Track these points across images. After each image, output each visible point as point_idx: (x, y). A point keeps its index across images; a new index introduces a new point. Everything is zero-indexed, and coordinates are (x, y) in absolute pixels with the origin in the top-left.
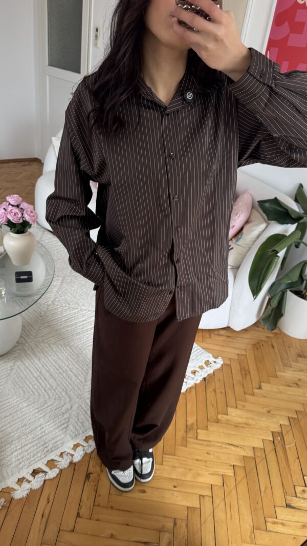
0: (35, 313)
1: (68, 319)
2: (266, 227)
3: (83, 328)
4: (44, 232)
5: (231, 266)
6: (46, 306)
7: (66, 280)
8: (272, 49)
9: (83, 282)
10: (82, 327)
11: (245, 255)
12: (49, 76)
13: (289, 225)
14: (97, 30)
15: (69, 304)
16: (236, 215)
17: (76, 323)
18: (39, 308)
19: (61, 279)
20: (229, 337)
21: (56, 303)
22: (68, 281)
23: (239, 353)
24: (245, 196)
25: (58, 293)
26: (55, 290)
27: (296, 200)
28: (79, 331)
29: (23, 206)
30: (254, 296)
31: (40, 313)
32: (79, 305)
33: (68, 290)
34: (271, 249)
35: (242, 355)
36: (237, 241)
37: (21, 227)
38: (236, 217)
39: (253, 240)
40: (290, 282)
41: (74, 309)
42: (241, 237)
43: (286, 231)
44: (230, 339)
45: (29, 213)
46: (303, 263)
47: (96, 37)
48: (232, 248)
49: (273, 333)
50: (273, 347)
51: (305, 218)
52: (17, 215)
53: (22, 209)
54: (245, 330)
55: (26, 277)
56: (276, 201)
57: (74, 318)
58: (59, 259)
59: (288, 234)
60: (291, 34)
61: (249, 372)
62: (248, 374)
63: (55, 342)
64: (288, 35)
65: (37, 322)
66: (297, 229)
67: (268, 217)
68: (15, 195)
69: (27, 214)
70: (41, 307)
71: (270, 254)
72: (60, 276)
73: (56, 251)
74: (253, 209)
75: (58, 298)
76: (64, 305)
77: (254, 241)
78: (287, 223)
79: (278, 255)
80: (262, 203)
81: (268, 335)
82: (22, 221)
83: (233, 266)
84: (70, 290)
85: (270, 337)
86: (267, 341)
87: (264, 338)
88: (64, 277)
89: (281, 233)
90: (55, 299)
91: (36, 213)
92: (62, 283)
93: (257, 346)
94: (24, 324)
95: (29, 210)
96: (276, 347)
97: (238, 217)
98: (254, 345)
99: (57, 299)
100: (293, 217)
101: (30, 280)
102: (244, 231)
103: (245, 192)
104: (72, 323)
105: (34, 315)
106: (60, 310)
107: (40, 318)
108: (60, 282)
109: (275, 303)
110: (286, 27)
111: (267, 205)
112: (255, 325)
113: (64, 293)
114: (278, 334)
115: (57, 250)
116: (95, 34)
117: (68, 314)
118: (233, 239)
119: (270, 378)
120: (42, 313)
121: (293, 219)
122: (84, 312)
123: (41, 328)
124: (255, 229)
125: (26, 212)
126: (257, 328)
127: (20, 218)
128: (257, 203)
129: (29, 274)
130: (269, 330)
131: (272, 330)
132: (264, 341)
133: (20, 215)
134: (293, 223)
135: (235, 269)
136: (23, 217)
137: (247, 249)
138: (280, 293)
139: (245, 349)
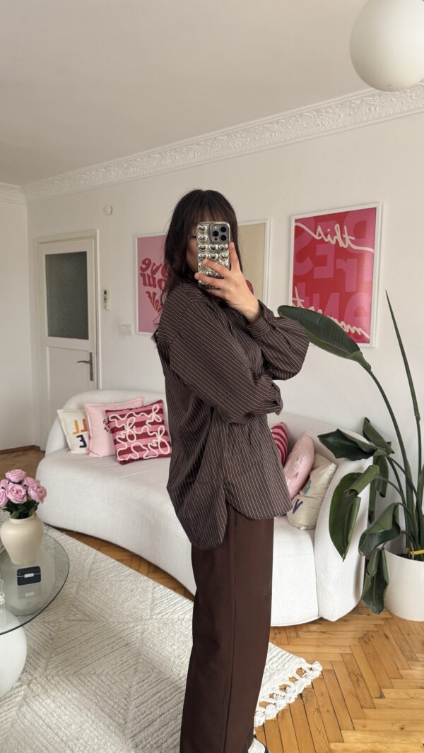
0: (42, 635)
2: (337, 468)
3: (112, 648)
5: (305, 526)
7: (83, 587)
8: (298, 284)
11: (320, 508)
12: (49, 347)
13: (363, 460)
14: (105, 292)
16: (297, 459)
18: (46, 627)
20: (324, 632)
22: (85, 587)
23: (342, 652)
24: (303, 439)
27: (365, 436)
30: (342, 556)
31: (50, 635)
34: (349, 490)
35: (347, 654)
36: (306, 492)
37: (25, 508)
38: (298, 462)
39: (325, 486)
40: (382, 530)
42: (310, 487)
43: (361, 468)
44: (326, 636)
45: (35, 489)
46: (393, 506)
47: (105, 299)
49: (383, 619)
50: (387, 637)
51: (380, 451)
52: (19, 494)
53: (25, 486)
54: (344, 620)
55: (33, 575)
56: (339, 434)
57: (98, 635)
58: (71, 561)
59: (363, 472)
60: (315, 268)
61: (362, 676)
62: (361, 679)
63: (75, 672)
64: (313, 269)
65: (46, 648)
66: (375, 462)
67: (335, 455)
68: (17, 470)
69: (33, 490)
70: (50, 628)
71: (348, 495)
72: (75, 582)
74: (317, 454)
77: (327, 488)
78: (360, 459)
79: (359, 496)
80: (323, 438)
81: (376, 623)
83: (308, 526)
84: (90, 599)
85: (380, 625)
86: (377, 631)
87: (372, 628)
88: (80, 583)
89: (355, 472)
91: (44, 489)
92: (77, 590)
93: (365, 639)
95: (34, 485)
96: (390, 636)
97: (300, 462)
98: (360, 639)
100: (365, 450)
101: (37, 579)
102: (311, 478)
103: (302, 435)
105: (41, 639)
106: (78, 628)
107: (51, 642)
108: (75, 589)
109: (373, 570)
110: (308, 263)
111: (330, 440)
112: (355, 611)
113: (81, 605)
114: (390, 619)
116: (103, 297)
117: (91, 631)
118: (301, 493)
119: (392, 680)
120: (52, 633)
121: (366, 453)
123: (53, 656)
124: (324, 473)
125: (32, 488)
126: (358, 616)
127: (24, 496)
128: (318, 440)
129: (36, 570)
130: (375, 614)
131: (380, 612)
132: (373, 631)
133: (23, 493)
134: (367, 458)
135: (312, 529)
136: (27, 494)
137: (320, 499)
138: (376, 553)
139: (350, 646)
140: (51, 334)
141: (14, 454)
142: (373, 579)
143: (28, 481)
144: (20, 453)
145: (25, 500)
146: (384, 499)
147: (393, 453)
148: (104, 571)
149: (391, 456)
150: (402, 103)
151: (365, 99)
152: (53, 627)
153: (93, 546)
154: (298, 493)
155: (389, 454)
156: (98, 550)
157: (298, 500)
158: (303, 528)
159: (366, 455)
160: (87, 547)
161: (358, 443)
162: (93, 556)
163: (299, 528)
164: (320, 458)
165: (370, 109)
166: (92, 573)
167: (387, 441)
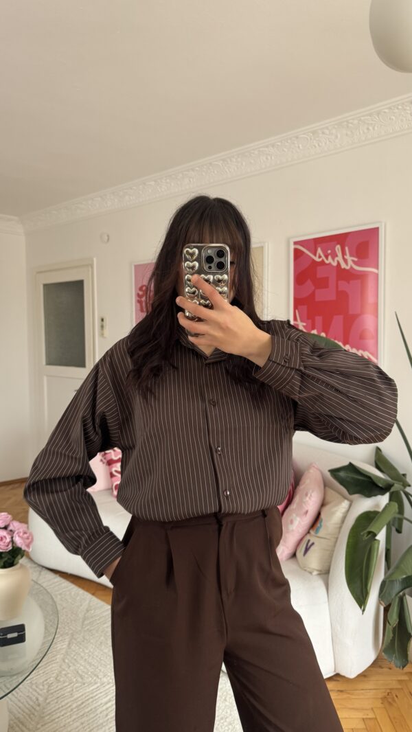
0: (29, 700)
1: (82, 703)
2: (350, 505)
3: (107, 715)
4: (40, 572)
5: (317, 570)
6: (46, 687)
7: (75, 639)
8: (299, 307)
9: (102, 638)
10: (105, 713)
11: (333, 551)
12: (47, 376)
13: (379, 497)
14: (102, 320)
15: (81, 677)
16: (306, 495)
17: (95, 707)
18: (36, 691)
19: (67, 638)
20: (341, 691)
21: (62, 679)
22: (78, 640)
23: (364, 717)
24: (311, 471)
25: (64, 661)
26: (59, 657)
27: (378, 467)
28: (101, 721)
29: (14, 526)
30: (361, 608)
31: (37, 700)
32: (98, 677)
33: (79, 654)
34: (365, 531)
35: (370, 719)
36: (317, 531)
37: (10, 557)
38: (307, 499)
39: (338, 526)
40: (404, 576)
41: (90, 684)
42: (321, 526)
43: (377, 505)
44: (345, 696)
45: (21, 534)
47: (102, 327)
48: (313, 544)
49: (406, 673)
51: (396, 485)
52: (4, 540)
53: (11, 531)
54: (363, 676)
55: (15, 635)
56: (351, 467)
57: (91, 700)
58: (64, 608)
59: (380, 510)
60: (316, 290)
64: (314, 292)
65: (32, 716)
66: (391, 499)
67: (348, 491)
68: (3, 514)
69: (19, 536)
70: (38, 690)
71: (365, 538)
72: (67, 634)
73: (59, 597)
74: (327, 488)
75: (64, 670)
76: (74, 680)
77: (340, 528)
78: (375, 495)
79: (377, 538)
80: (334, 472)
81: (399, 679)
82: (11, 548)
83: (321, 571)
84: (82, 654)
85: (404, 680)
86: (402, 689)
87: (395, 685)
88: (72, 635)
89: (372, 510)
90: (60, 672)
91: (31, 534)
92: (69, 644)
93: (388, 699)
94: (12, 722)
95: (21, 530)
97: (310, 498)
98: (384, 699)
99: (64, 672)
100: (381, 486)
101: (21, 639)
102: (322, 516)
103: (310, 466)
104: (89, 709)
105: (27, 705)
106: (68, 690)
107: (37, 708)
108: (67, 643)
109: (394, 619)
110: (309, 286)
111: (342, 474)
112: (375, 664)
113: (73, 661)
115: (60, 594)
116: (100, 325)
117: (82, 695)
118: (312, 532)
120: (41, 699)
121: (381, 488)
122: (107, 687)
123: (39, 726)
124: (336, 511)
125: (18, 533)
126: (380, 670)
127: (9, 543)
128: (328, 474)
129: (21, 628)
130: (398, 669)
131: (403, 667)
132: (397, 689)
133: (8, 540)
134: (383, 494)
135: (325, 573)
136: (12, 541)
137: (333, 540)
138: (397, 600)
139: (372, 709)
140: (49, 363)
141: (10, 487)
142: (394, 629)
143: (15, 525)
144: (16, 485)
145: (10, 547)
146: (400, 534)
147: (409, 486)
148: (99, 619)
149: (408, 489)
150: (402, 120)
151: (362, 118)
152: (41, 690)
153: (87, 590)
154: (309, 532)
155: (405, 487)
156: (93, 594)
157: (309, 541)
158: (315, 573)
159: (382, 490)
160: (81, 591)
161: (371, 476)
162: (87, 602)
163: (311, 573)
164: (330, 492)
165: (368, 129)
166: (86, 622)
167: (402, 472)
